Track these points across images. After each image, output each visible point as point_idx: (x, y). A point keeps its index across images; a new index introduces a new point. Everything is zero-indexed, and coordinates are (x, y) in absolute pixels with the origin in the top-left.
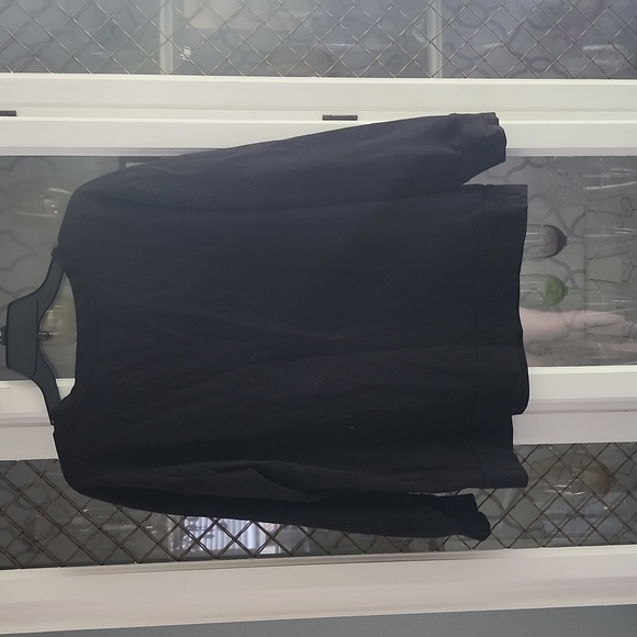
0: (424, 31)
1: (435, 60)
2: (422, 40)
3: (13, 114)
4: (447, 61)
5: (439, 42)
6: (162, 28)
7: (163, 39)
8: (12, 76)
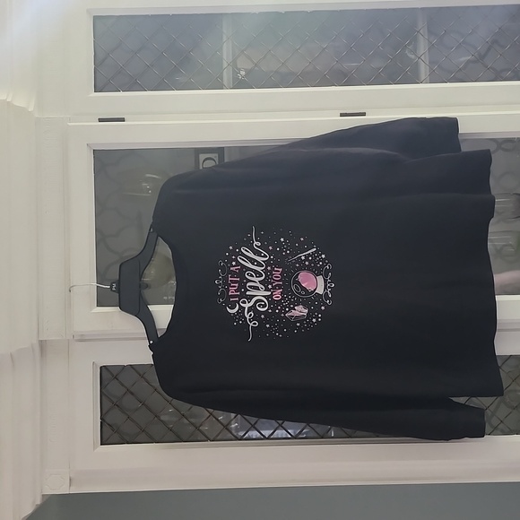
0: (414, 51)
1: (424, 70)
2: (413, 57)
3: (123, 120)
4: (432, 72)
5: (426, 58)
6: (225, 57)
7: (225, 65)
8: (121, 94)
